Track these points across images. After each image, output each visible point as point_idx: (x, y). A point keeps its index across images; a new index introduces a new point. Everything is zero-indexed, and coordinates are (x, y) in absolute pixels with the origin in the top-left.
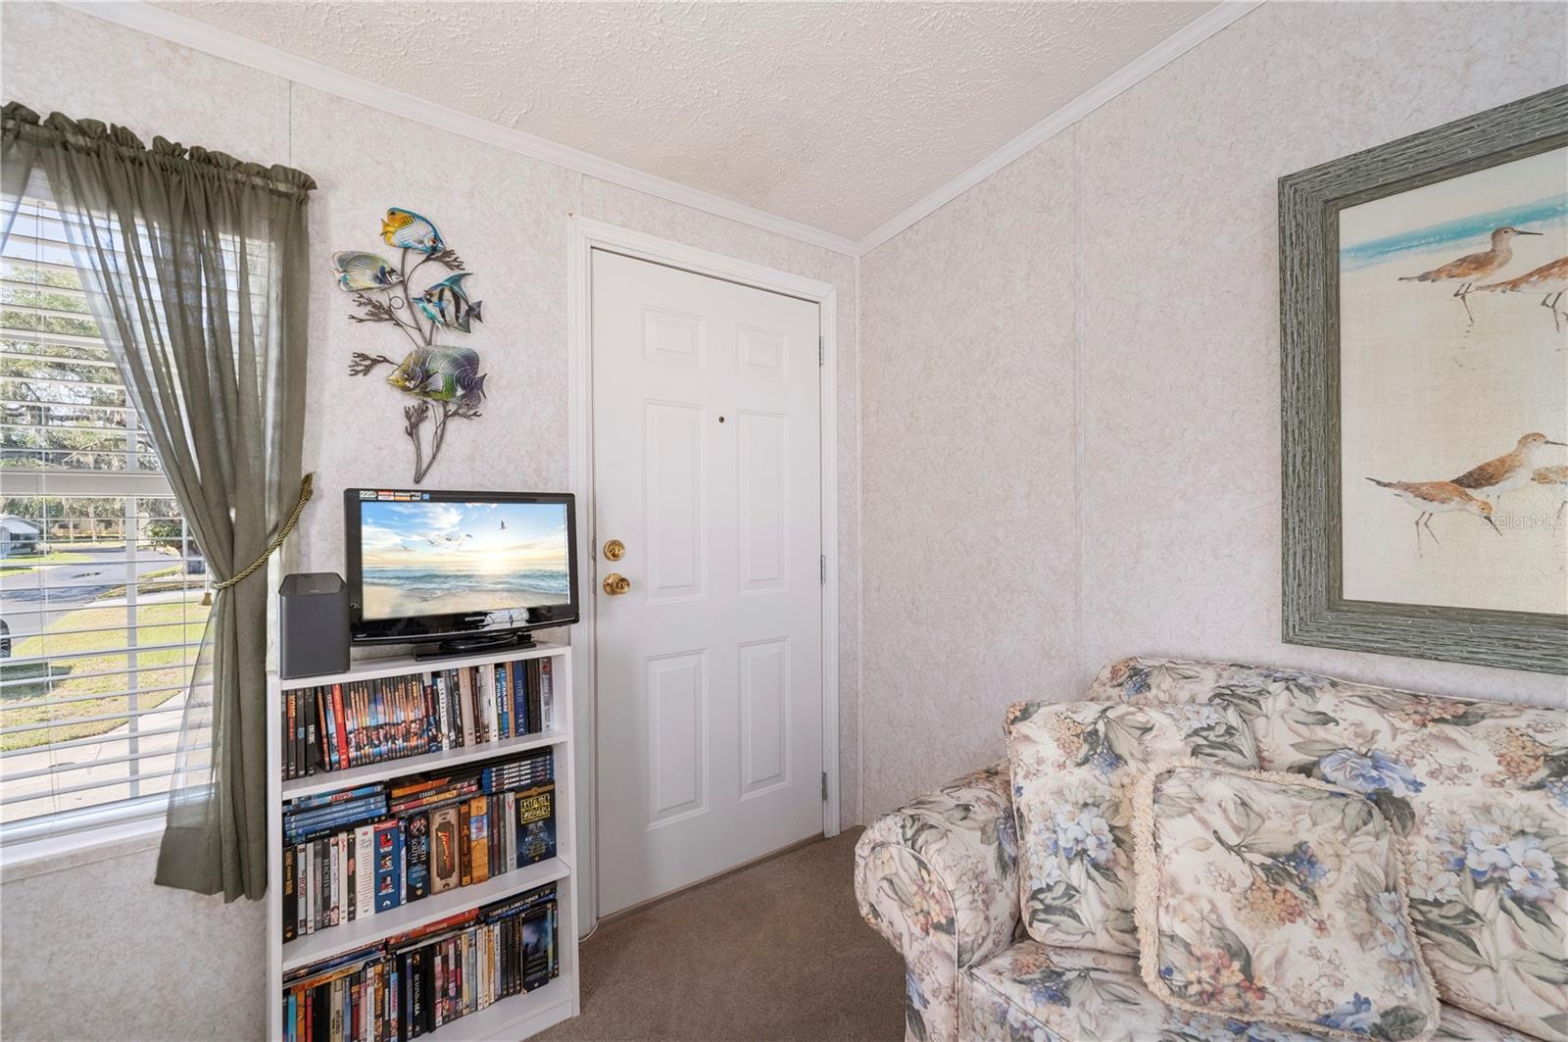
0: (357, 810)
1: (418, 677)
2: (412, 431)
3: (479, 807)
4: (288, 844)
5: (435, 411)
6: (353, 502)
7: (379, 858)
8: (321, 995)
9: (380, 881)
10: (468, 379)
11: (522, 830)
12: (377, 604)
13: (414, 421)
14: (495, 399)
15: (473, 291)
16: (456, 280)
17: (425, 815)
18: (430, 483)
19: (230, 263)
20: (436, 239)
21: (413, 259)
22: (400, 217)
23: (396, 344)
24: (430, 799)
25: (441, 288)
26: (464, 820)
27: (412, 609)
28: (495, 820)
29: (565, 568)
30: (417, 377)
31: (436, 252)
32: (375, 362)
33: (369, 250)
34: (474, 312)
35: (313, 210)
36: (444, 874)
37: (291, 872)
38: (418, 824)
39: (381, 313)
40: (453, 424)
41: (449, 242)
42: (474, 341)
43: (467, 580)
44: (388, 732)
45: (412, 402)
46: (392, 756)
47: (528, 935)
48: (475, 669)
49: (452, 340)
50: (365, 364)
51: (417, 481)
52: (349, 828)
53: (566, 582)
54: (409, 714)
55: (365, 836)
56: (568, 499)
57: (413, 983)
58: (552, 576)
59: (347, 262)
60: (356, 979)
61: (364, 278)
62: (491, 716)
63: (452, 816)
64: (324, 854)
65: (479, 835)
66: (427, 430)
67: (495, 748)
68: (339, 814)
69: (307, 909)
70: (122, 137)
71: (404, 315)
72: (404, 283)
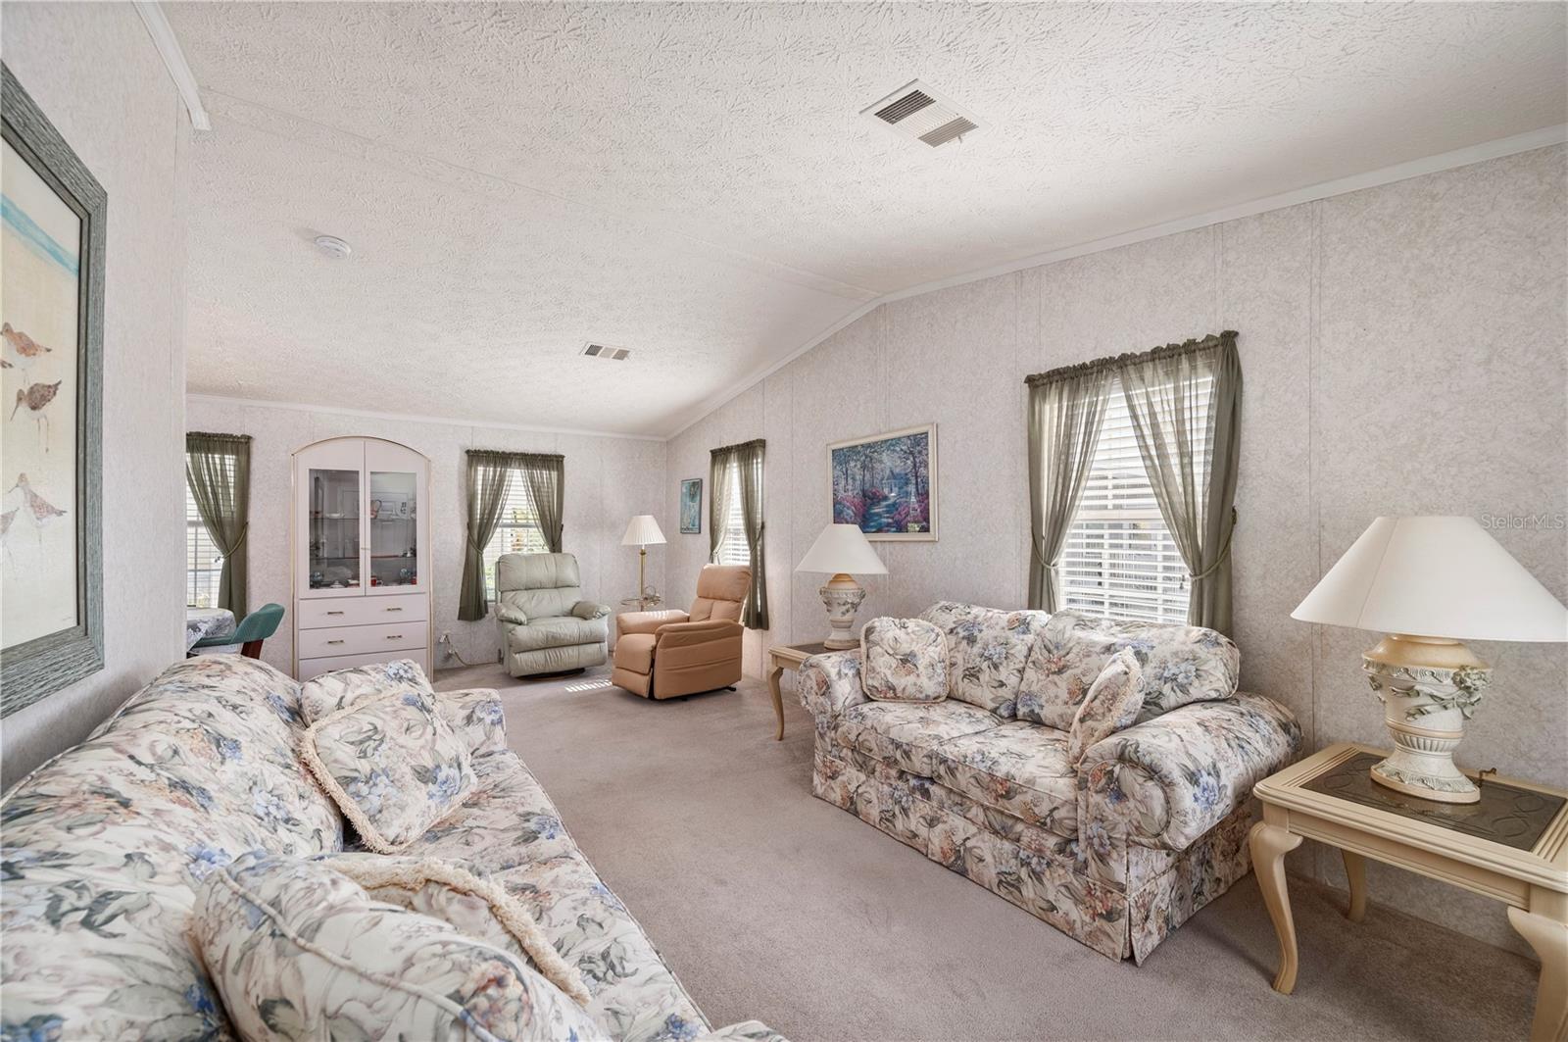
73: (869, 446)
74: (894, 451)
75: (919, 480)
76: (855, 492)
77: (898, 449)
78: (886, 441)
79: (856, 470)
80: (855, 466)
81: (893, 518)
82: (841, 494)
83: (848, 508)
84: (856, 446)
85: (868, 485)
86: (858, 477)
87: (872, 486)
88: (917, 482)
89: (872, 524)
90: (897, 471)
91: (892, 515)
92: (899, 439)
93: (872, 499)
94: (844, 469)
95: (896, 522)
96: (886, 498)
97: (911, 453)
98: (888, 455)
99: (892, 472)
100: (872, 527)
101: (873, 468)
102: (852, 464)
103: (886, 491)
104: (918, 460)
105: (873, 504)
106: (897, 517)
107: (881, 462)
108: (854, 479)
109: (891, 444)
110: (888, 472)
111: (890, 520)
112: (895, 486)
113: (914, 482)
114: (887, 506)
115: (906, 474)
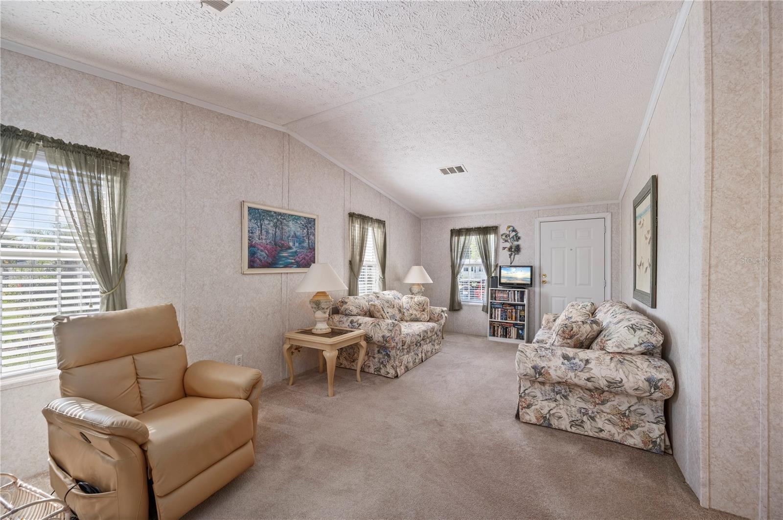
0: (499, 306)
1: (507, 290)
2: (510, 257)
3: (514, 310)
4: (491, 308)
5: (514, 254)
6: (500, 267)
7: (501, 313)
8: (494, 327)
9: (501, 316)
10: (518, 249)
11: (520, 316)
12: (503, 281)
13: (510, 255)
14: (523, 251)
15: (519, 235)
16: (516, 234)
17: (507, 309)
18: (512, 265)
19: (489, 238)
20: (514, 228)
21: (511, 232)
22: (509, 227)
23: (508, 245)
24: (508, 308)
25: (514, 236)
26: (512, 312)
27: (508, 282)
28: (516, 313)
29: (530, 277)
30: (510, 249)
31: (514, 230)
32: (505, 248)
33: (505, 232)
34: (519, 238)
35: (498, 229)
36: (509, 318)
37: (491, 311)
38: (506, 310)
39: (506, 241)
40: (516, 255)
41: (516, 228)
42: (519, 243)
43: (516, 279)
44: (503, 297)
45: (510, 253)
46: (503, 301)
47: (520, 332)
48: (514, 291)
49: (516, 243)
50: (504, 248)
51: (511, 264)
52: (498, 308)
53: (529, 280)
54: (505, 296)
55: (499, 309)
56: (531, 267)
57: (505, 330)
58: (528, 278)
59: (502, 235)
60: (498, 327)
61: (504, 237)
62: (516, 298)
63: (510, 311)
64: (495, 310)
65: (514, 314)
66: (512, 257)
67: (517, 302)
68: (497, 306)
69: (493, 316)
70: (480, 228)
71: (509, 241)
72: (509, 236)
73: (280, 214)
74: (297, 222)
75: (310, 241)
76: (268, 241)
77: (299, 222)
78: (292, 215)
79: (269, 226)
80: (269, 224)
81: (295, 260)
82: (256, 240)
83: (262, 251)
84: (271, 212)
85: (278, 238)
86: (270, 231)
87: (282, 239)
88: (309, 242)
89: (281, 262)
90: (298, 234)
91: (294, 258)
92: (300, 217)
93: (281, 247)
94: (259, 224)
95: (297, 262)
96: (290, 248)
97: (306, 226)
98: (293, 224)
99: (295, 234)
100: (281, 264)
101: (282, 228)
102: (266, 222)
103: (291, 244)
104: (309, 231)
105: (282, 250)
106: (298, 259)
107: (288, 226)
108: (267, 232)
109: (296, 218)
110: (292, 233)
111: (293, 261)
112: (297, 242)
113: (307, 242)
114: (292, 252)
115: (303, 237)
